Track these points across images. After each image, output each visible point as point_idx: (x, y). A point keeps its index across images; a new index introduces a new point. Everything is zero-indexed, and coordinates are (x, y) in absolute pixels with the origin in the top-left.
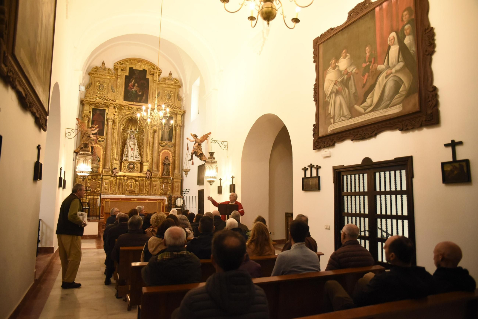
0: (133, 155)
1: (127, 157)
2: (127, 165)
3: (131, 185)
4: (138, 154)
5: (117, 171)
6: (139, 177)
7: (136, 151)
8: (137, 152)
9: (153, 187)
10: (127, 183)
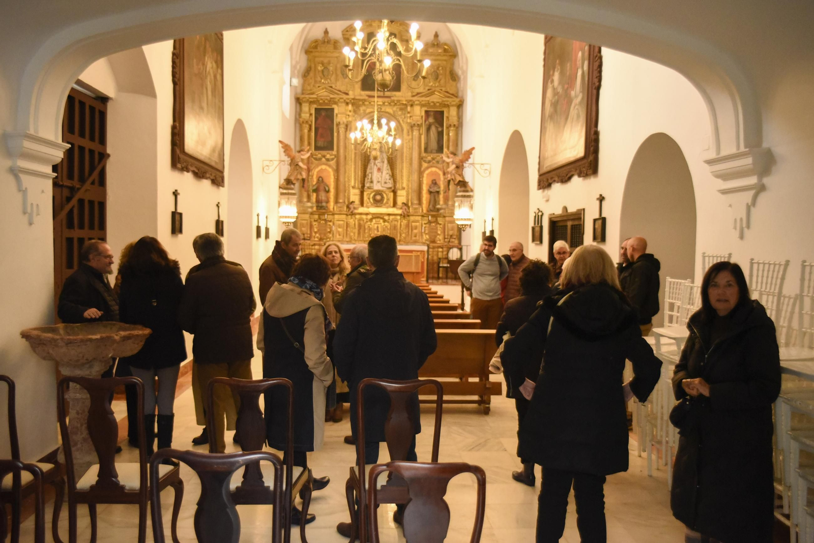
0: (380, 179)
1: (372, 182)
2: (372, 195)
3: (378, 227)
4: (388, 177)
5: (355, 206)
6: (389, 215)
7: (385, 172)
8: (387, 173)
9: (412, 230)
10: (371, 224)
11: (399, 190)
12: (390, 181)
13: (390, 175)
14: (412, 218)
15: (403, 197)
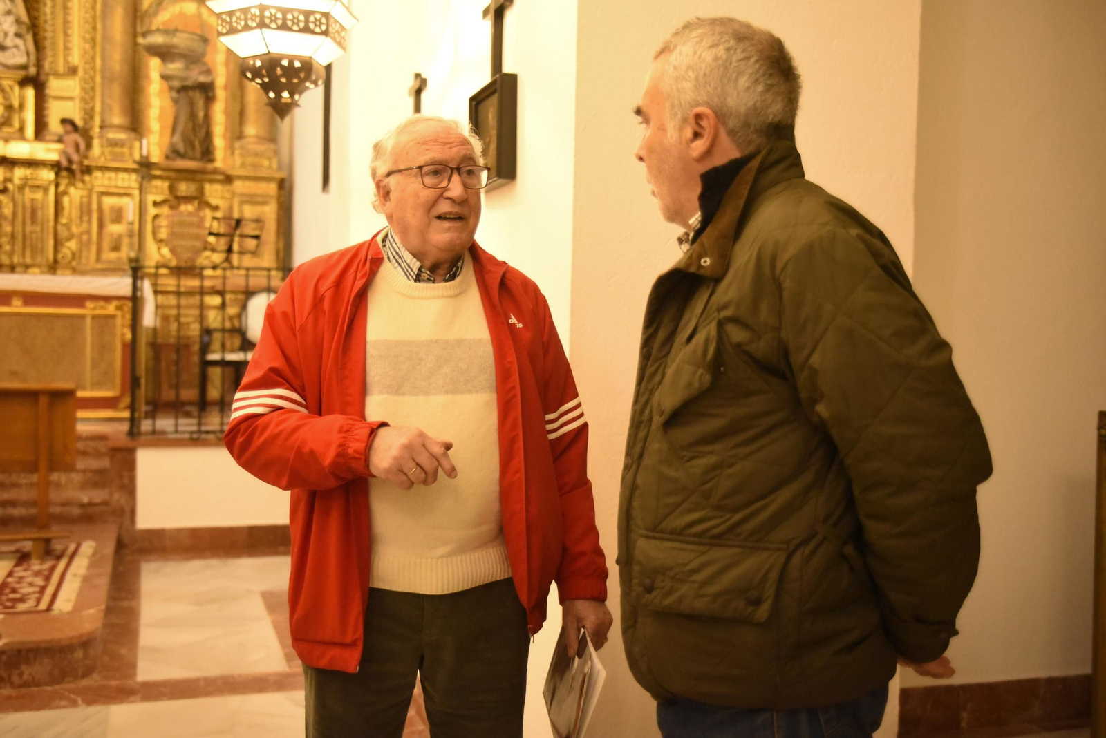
11: (57, 75)
12: (19, 42)
13: (18, 21)
14: (100, 180)
15: (69, 104)
